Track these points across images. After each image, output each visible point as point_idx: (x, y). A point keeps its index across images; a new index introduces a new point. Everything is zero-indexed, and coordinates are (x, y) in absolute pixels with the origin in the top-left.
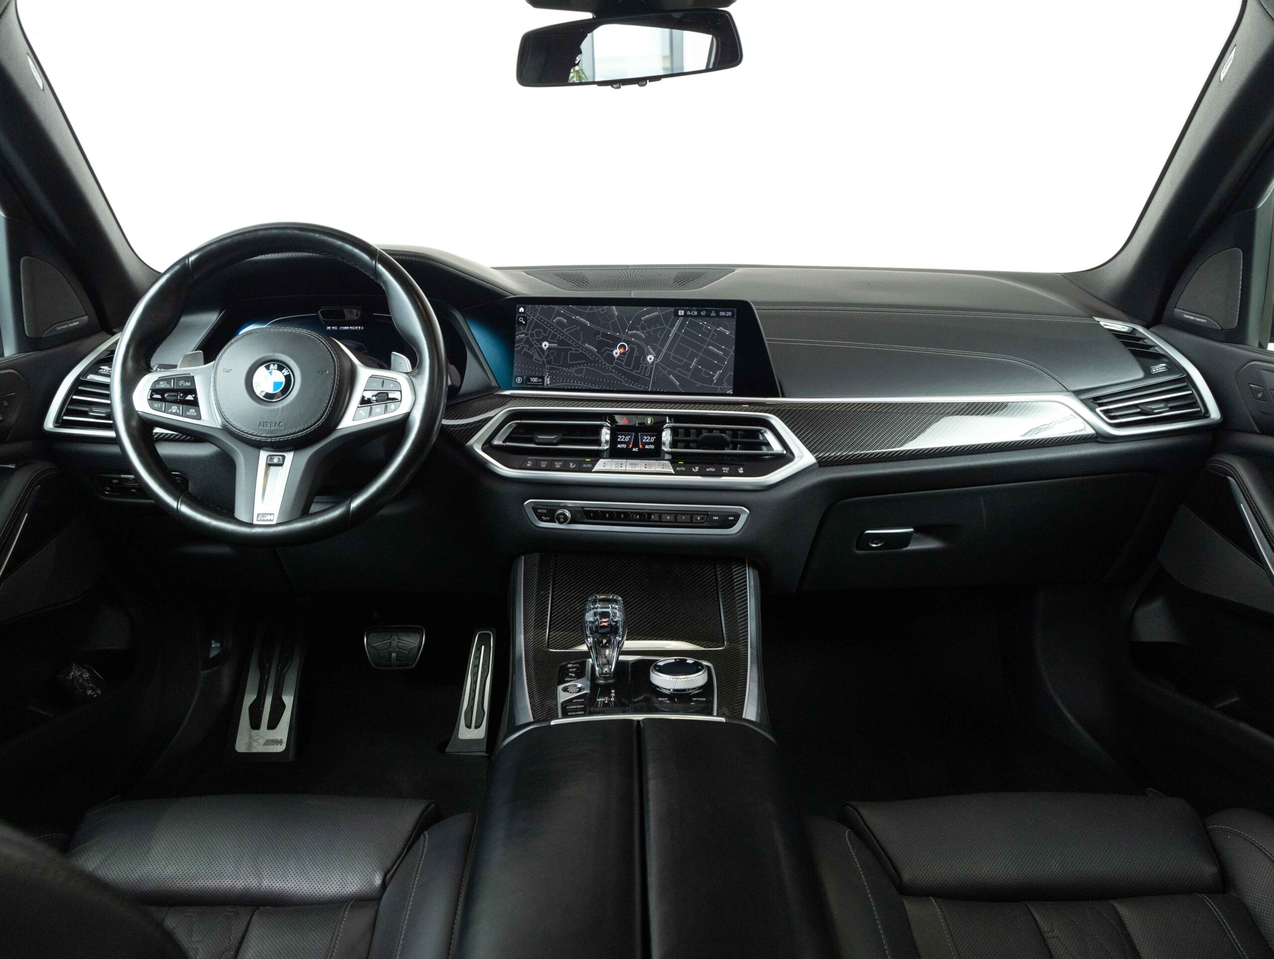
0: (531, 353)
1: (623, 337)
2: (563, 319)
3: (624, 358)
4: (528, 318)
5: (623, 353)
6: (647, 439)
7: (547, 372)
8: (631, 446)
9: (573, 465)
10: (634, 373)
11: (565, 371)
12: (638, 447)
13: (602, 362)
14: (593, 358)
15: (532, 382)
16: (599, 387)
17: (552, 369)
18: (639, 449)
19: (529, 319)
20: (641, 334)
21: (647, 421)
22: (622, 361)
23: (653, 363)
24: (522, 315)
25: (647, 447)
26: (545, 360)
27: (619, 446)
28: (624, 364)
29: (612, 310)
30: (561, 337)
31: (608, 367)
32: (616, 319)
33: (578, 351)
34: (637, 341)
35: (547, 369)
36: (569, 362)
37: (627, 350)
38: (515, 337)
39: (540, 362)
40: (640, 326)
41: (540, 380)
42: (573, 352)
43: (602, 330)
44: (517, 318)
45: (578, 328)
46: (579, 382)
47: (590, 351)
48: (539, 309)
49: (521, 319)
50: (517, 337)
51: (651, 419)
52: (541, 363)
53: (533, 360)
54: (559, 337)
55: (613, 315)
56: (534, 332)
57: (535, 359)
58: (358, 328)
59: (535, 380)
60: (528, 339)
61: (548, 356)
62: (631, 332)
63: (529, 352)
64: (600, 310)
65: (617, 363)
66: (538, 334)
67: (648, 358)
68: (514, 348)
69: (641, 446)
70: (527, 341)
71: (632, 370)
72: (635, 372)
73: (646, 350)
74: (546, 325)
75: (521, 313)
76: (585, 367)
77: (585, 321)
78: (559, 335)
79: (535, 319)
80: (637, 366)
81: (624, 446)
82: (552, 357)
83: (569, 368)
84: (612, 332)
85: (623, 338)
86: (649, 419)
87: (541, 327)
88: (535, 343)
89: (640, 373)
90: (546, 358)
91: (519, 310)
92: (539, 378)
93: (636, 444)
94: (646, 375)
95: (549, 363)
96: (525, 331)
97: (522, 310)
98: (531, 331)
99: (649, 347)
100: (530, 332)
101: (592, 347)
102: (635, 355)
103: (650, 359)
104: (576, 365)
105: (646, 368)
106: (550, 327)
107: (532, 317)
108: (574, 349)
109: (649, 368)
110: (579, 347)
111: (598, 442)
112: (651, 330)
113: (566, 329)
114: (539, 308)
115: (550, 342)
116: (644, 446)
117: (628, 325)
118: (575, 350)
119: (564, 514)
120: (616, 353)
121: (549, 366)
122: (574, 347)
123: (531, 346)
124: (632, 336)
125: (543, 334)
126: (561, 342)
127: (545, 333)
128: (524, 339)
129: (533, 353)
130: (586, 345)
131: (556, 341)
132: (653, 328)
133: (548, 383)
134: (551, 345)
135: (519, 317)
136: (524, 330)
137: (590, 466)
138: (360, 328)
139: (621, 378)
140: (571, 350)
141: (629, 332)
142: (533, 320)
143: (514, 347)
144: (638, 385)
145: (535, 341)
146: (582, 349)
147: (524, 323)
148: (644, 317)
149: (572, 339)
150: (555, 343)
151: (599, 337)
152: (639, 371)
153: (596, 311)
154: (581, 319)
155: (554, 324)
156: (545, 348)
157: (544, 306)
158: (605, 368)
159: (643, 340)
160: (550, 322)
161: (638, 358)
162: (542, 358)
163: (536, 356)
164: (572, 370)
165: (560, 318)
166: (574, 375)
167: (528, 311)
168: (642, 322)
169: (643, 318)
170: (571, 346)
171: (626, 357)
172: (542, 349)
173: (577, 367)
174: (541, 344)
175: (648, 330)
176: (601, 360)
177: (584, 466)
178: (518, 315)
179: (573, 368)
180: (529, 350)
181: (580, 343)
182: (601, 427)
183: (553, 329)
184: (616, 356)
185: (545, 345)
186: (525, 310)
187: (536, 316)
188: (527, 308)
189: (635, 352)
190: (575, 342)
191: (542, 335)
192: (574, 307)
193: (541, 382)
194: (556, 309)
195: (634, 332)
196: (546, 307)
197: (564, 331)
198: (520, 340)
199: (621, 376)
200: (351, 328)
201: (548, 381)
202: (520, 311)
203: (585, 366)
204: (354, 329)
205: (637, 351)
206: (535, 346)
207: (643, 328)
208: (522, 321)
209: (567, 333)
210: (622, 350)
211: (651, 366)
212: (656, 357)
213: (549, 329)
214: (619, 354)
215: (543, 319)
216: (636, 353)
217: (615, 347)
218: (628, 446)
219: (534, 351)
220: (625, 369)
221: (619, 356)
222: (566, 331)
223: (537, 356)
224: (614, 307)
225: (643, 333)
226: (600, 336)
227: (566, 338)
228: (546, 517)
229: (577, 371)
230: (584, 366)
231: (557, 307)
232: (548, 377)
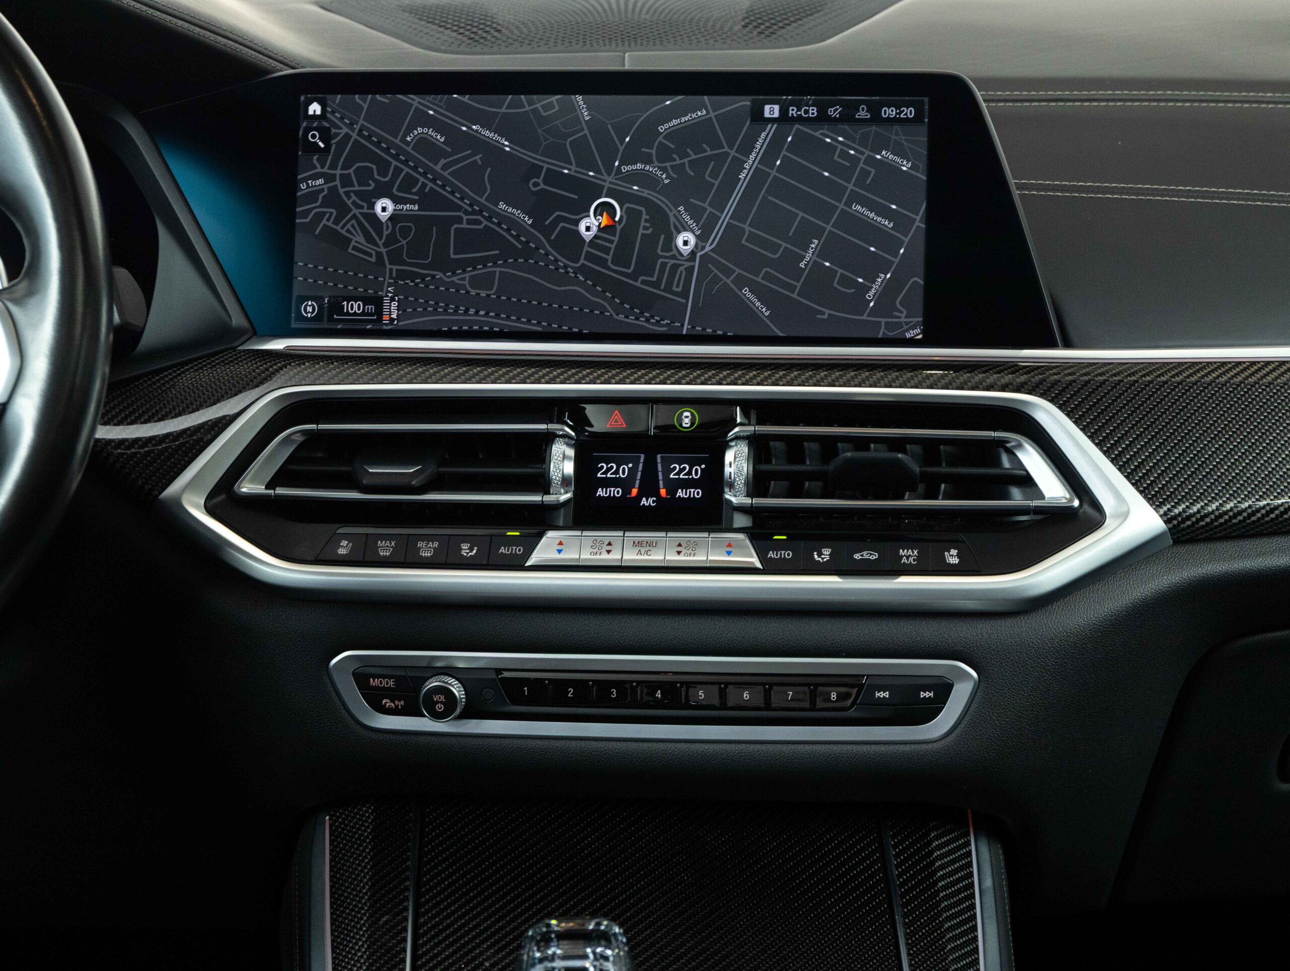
0: (343, 232)
1: (608, 181)
2: (434, 134)
3: (611, 242)
4: (334, 131)
5: (606, 227)
6: (681, 470)
7: (390, 285)
8: (635, 491)
9: (471, 549)
10: (638, 284)
11: (443, 283)
12: (657, 494)
13: (547, 254)
14: (520, 242)
15: (348, 314)
16: (539, 323)
17: (402, 275)
18: (659, 498)
19: (337, 135)
20: (659, 173)
21: (680, 420)
22: (607, 250)
23: (693, 253)
24: (315, 124)
25: (680, 493)
26: (383, 250)
27: (601, 492)
28: (610, 258)
29: (573, 108)
30: (430, 185)
31: (566, 267)
32: (586, 132)
33: (478, 222)
34: (646, 193)
35: (391, 277)
36: (453, 256)
37: (617, 219)
38: (296, 188)
39: (370, 255)
40: (653, 152)
41: (371, 308)
42: (464, 226)
43: (547, 164)
44: (301, 133)
45: (478, 157)
46: (482, 313)
47: (513, 223)
48: (365, 106)
49: (314, 136)
50: (303, 186)
51: (692, 414)
52: (373, 260)
53: (350, 250)
54: (424, 185)
55: (577, 120)
56: (351, 171)
57: (355, 248)
59: (356, 307)
60: (333, 190)
61: (391, 240)
62: (629, 168)
63: (338, 228)
64: (538, 105)
65: (590, 257)
66: (364, 176)
67: (680, 241)
68: (293, 218)
69: (663, 492)
70: (332, 199)
71: (634, 276)
72: (643, 282)
73: (672, 219)
74: (387, 151)
75: (314, 116)
76: (498, 270)
77: (497, 137)
78: (422, 179)
79: (354, 136)
80: (645, 267)
81: (616, 492)
82: (404, 242)
83: (454, 273)
84: (574, 168)
85: (607, 185)
86: (687, 414)
87: (375, 158)
88: (354, 203)
89: (656, 285)
90: (385, 245)
91: (307, 110)
92: (366, 301)
93: (649, 488)
94: (674, 288)
95: (395, 258)
96: (325, 170)
97: (315, 108)
98: (342, 169)
99: (681, 208)
100: (338, 172)
101: (517, 212)
102: (641, 231)
103: (686, 243)
104: (474, 263)
105: (675, 267)
106: (396, 157)
107: (345, 130)
108: (465, 217)
109: (682, 268)
110: (481, 211)
111: (542, 483)
112: (686, 160)
113: (443, 162)
114: (365, 102)
115: (396, 200)
116: (672, 491)
117: (621, 148)
118: (469, 222)
119: (446, 691)
120: (588, 229)
121: (395, 267)
122: (466, 213)
123: (343, 210)
124: (634, 177)
125: (376, 177)
126: (427, 200)
127: (383, 172)
128: (323, 190)
129: (348, 231)
130: (502, 205)
131: (417, 198)
132: (693, 157)
133: (394, 316)
134: (401, 207)
135: (307, 130)
136: (323, 167)
137: (518, 550)
139: (605, 299)
140: (459, 220)
141: (625, 169)
142: (347, 137)
143: (293, 215)
144: (652, 317)
145: (354, 198)
146: (489, 219)
147: (322, 145)
148: (666, 126)
149: (461, 191)
150: (412, 202)
151: (538, 184)
152: (654, 279)
153: (528, 108)
154: (487, 133)
155: (409, 149)
156: (384, 216)
157: (378, 96)
158: (557, 269)
159: (665, 191)
160: (397, 141)
161: (649, 242)
162: (378, 246)
163: (359, 239)
164: (463, 278)
165: (425, 130)
166: (468, 292)
167: (333, 112)
168: (660, 139)
169: (661, 129)
170: (458, 208)
171: (616, 239)
172: (373, 218)
173: (475, 268)
174: (372, 206)
175: (678, 162)
176: (544, 248)
177: (503, 550)
178: (305, 124)
179: (464, 271)
180: (336, 222)
181: (483, 200)
182: (549, 438)
183: (405, 163)
184: (588, 236)
185: (384, 207)
186: (324, 110)
187: (357, 127)
188: (329, 102)
189: (643, 224)
190: (469, 198)
191: (375, 181)
192: (466, 99)
193: (371, 314)
194: (415, 104)
195: (639, 166)
196: (387, 101)
197: (438, 168)
198: (312, 196)
199: (604, 292)
201: (392, 310)
202: (311, 112)
203: (500, 266)
205: (646, 220)
206: (355, 211)
207: (664, 155)
208: (317, 140)
209: (446, 174)
210: (604, 220)
211: (688, 264)
212: (702, 238)
213: (394, 163)
214: (594, 229)
215: (377, 135)
216: (645, 228)
217: (585, 212)
218: (627, 490)
219: (353, 226)
220: (614, 271)
221: (596, 237)
222: (444, 168)
223: (361, 239)
224: (579, 98)
225: (664, 170)
226: (540, 181)
227: (443, 187)
228: (392, 701)
229: (475, 282)
230: (495, 264)
231: (415, 100)
232: (392, 299)
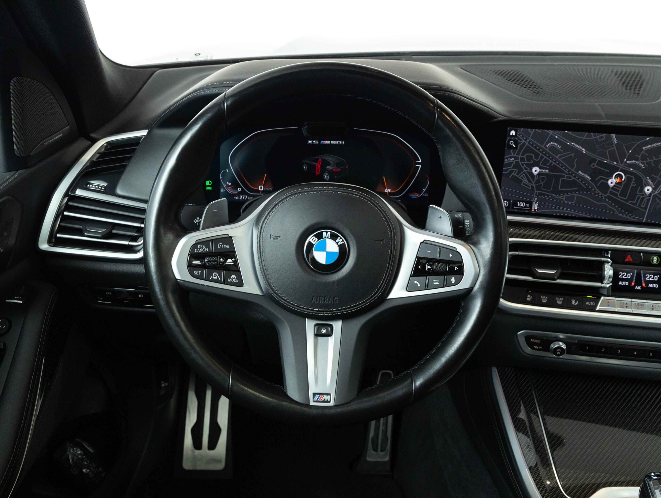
0: (520, 178)
1: (621, 166)
2: (557, 145)
3: (620, 188)
4: (519, 141)
5: (619, 183)
6: (650, 277)
7: (535, 198)
8: (633, 284)
9: (576, 302)
10: (628, 204)
11: (555, 198)
12: (641, 285)
13: (595, 191)
14: (585, 186)
15: (519, 206)
16: (590, 215)
17: (540, 194)
18: (642, 287)
19: (520, 143)
20: (641, 164)
21: (653, 260)
22: (618, 191)
23: (650, 194)
24: (512, 139)
25: (650, 285)
26: (534, 185)
27: (620, 283)
28: (619, 194)
29: (611, 139)
30: (554, 163)
31: (602, 196)
32: (615, 148)
33: (571, 178)
34: (635, 171)
35: (536, 195)
36: (560, 189)
37: (623, 180)
38: (503, 160)
39: (529, 186)
40: (640, 156)
41: (528, 205)
42: (565, 179)
43: (598, 158)
44: (507, 141)
45: (573, 155)
46: (569, 210)
47: (583, 179)
48: (532, 133)
49: (512, 143)
50: (506, 160)
51: (657, 259)
52: (530, 188)
53: (522, 184)
54: (552, 163)
55: (612, 143)
56: (525, 156)
57: (524, 184)
58: (339, 143)
59: (522, 204)
60: (517, 163)
61: (537, 182)
62: (630, 162)
63: (518, 176)
64: (598, 137)
65: (611, 193)
66: (529, 158)
67: (646, 189)
68: (502, 172)
69: (644, 285)
70: (517, 166)
71: (627, 201)
72: (630, 203)
73: (644, 181)
74: (539, 150)
75: (512, 136)
76: (576, 195)
77: (580, 148)
78: (551, 161)
79: (527, 144)
80: (632, 197)
81: (626, 283)
82: (542, 183)
83: (560, 195)
84: (609, 160)
85: (621, 168)
86: (655, 258)
87: (533, 152)
88: (525, 168)
89: (635, 204)
90: (535, 183)
91: (510, 133)
92: (526, 203)
93: (638, 282)
94: (642, 206)
95: (538, 188)
96: (515, 155)
97: (513, 133)
98: (521, 155)
99: (648, 178)
100: (520, 156)
101: (585, 175)
102: (632, 185)
103: (648, 190)
104: (567, 192)
105: (643, 199)
106: (542, 152)
107: (524, 141)
108: (566, 176)
109: (645, 199)
110: (571, 174)
111: (601, 279)
112: (652, 161)
113: (559, 155)
114: (532, 132)
115: (540, 168)
116: (647, 285)
117: (628, 155)
118: (567, 177)
119: (560, 348)
120: (612, 183)
121: (538, 192)
122: (566, 174)
123: (520, 170)
124: (631, 165)
125: (534, 159)
126: (552, 168)
127: (536, 158)
128: (513, 162)
129: (522, 177)
130: (580, 172)
131: (548, 167)
132: (655, 159)
133: (536, 208)
134: (542, 170)
135: (509, 140)
136: (514, 154)
137: (593, 304)
138: (341, 142)
139: (616, 208)
140: (564, 176)
141: (628, 162)
142: (524, 144)
143: (502, 170)
144: (632, 215)
145: (525, 166)
146: (575, 177)
147: (514, 146)
148: (646, 147)
149: (565, 166)
150: (546, 169)
151: (595, 165)
152: (635, 202)
153: (593, 138)
154: (577, 146)
155: (547, 150)
156: (535, 173)
157: (537, 130)
158: (598, 196)
159: (643, 171)
160: (543, 147)
161: (634, 189)
162: (532, 183)
163: (525, 181)
164: (563, 197)
165: (554, 143)
166: (564, 202)
167: (519, 135)
168: (643, 152)
169: (644, 148)
170: (564, 172)
171: (622, 187)
172: (531, 174)
173: (567, 194)
174: (531, 169)
175: (649, 161)
176: (594, 188)
177: (587, 303)
178: (508, 138)
179: (564, 195)
180: (518, 174)
181: (573, 170)
182: (603, 263)
183: (545, 155)
184: (611, 185)
185: (536, 170)
186: (516, 133)
187: (528, 141)
188: (518, 131)
189: (633, 182)
190: (568, 169)
191: (533, 160)
192: (570, 133)
193: (528, 207)
194: (551, 134)
195: (634, 161)
196: (540, 132)
197: (557, 157)
198: (509, 164)
199: (615, 205)
200: (332, 142)
201: (535, 206)
202: (511, 134)
203: (577, 194)
204: (335, 143)
205: (634, 181)
206: (525, 171)
207: (643, 158)
208: (513, 144)
209: (560, 160)
210: (618, 180)
211: (648, 198)
212: (654, 189)
213: (541, 154)
214: (614, 183)
215: (535, 144)
216: (633, 184)
217: (611, 177)
218: (630, 283)
219: (524, 176)
220: (620, 198)
221: (614, 186)
222: (560, 157)
223: (526, 181)
224: (614, 135)
225: (643, 163)
226: (595, 164)
227: (558, 164)
228: (538, 346)
229: (567, 199)
230: (575, 193)
231: (551, 132)
232: (536, 203)
